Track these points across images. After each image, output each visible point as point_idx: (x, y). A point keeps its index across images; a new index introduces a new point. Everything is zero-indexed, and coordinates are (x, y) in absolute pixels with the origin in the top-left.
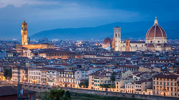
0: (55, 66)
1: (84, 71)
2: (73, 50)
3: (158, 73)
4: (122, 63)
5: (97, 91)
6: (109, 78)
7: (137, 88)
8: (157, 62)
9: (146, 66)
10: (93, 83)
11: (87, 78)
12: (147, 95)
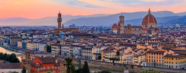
0: (79, 44)
1: (98, 48)
2: (91, 32)
3: (150, 49)
4: (125, 42)
5: (106, 62)
6: (115, 53)
7: (135, 61)
8: (150, 41)
9: (141, 45)
10: (104, 57)
11: (100, 52)
12: (142, 66)
